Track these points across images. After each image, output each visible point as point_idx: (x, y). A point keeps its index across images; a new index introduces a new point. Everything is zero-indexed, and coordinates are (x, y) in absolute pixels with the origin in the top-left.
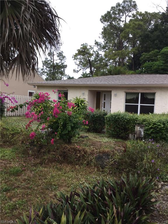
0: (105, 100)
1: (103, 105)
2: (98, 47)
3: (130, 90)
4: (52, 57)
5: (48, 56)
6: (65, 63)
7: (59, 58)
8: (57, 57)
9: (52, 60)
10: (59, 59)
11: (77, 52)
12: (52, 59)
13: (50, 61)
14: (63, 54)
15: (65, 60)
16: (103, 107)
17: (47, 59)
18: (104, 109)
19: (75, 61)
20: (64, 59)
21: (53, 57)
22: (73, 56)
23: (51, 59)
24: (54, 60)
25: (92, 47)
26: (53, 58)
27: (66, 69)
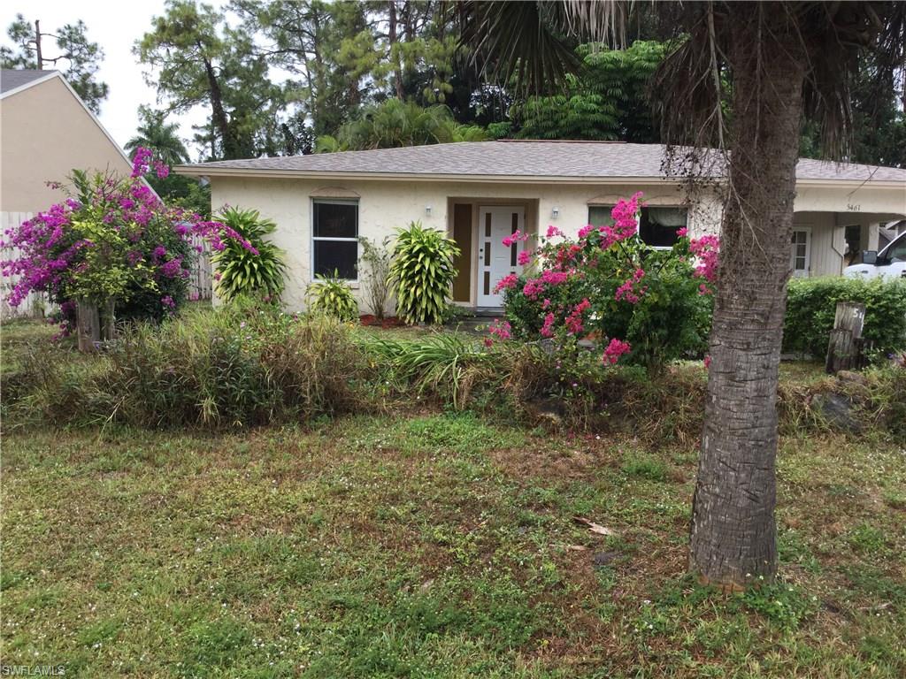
0: (488, 234)
1: (483, 254)
2: (242, 16)
3: (607, 198)
4: (34, 46)
5: (13, 42)
6: (94, 74)
7: (65, 51)
8: (57, 46)
9: (35, 60)
10: (69, 56)
11: (152, 30)
12: (30, 55)
13: (25, 61)
14: (85, 34)
15: (98, 63)
16: (482, 262)
17: (6, 54)
18: (487, 269)
19: (147, 66)
20: (92, 59)
21: (38, 45)
22: (136, 46)
23: (24, 56)
24: (40, 59)
25: (217, 10)
26: (35, 52)
27: (102, 100)
